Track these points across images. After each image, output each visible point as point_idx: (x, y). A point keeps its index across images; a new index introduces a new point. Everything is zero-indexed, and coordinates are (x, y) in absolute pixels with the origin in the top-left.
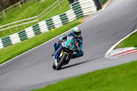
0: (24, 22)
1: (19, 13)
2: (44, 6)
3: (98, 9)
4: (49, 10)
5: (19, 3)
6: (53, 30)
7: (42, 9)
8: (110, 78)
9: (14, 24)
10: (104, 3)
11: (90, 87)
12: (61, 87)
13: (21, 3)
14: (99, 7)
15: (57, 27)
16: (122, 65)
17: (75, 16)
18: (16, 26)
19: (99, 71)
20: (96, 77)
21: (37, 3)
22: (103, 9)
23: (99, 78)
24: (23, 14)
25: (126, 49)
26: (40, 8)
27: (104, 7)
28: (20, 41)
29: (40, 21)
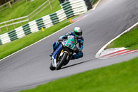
0: (14, 22)
1: (9, 13)
2: (34, 6)
3: (88, 9)
4: (39, 10)
5: (9, 2)
6: (43, 30)
7: (32, 9)
8: (100, 78)
9: (4, 24)
10: (95, 3)
11: (80, 88)
12: (52, 87)
13: (11, 3)
14: (90, 7)
15: (47, 27)
16: (113, 65)
17: (66, 16)
18: (6, 25)
19: (89, 71)
20: (87, 77)
21: (27, 3)
22: (93, 9)
23: (89, 79)
24: (13, 14)
25: (117, 50)
26: (30, 8)
27: (95, 7)
28: (10, 41)
29: (30, 21)
